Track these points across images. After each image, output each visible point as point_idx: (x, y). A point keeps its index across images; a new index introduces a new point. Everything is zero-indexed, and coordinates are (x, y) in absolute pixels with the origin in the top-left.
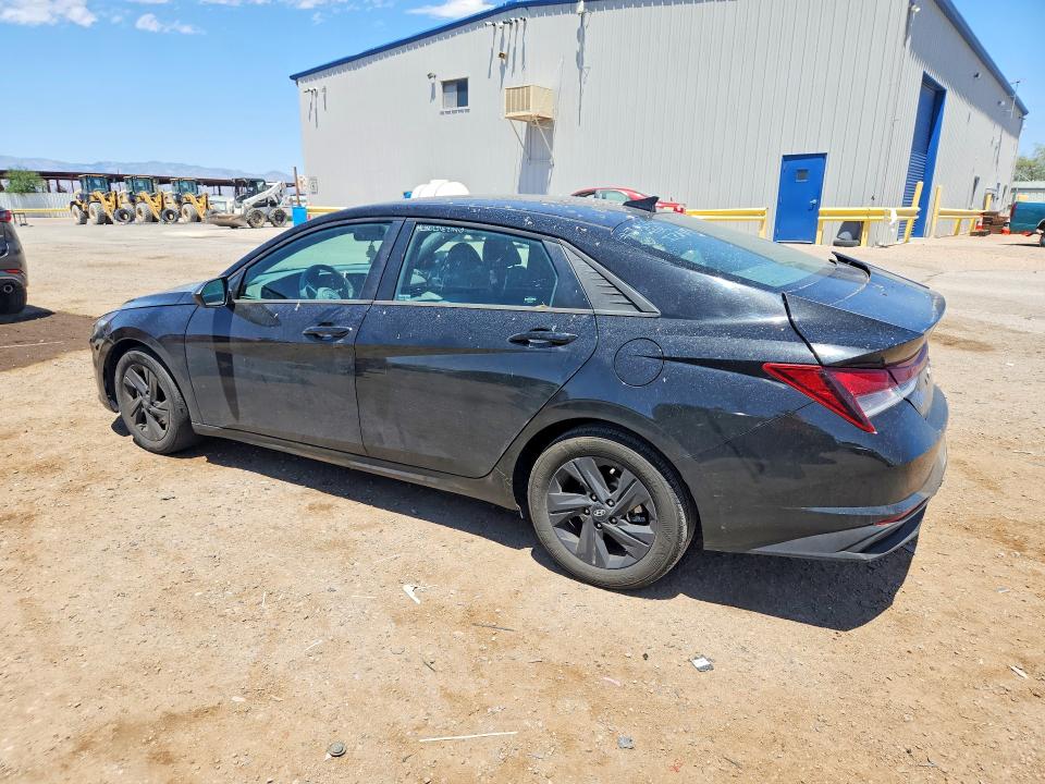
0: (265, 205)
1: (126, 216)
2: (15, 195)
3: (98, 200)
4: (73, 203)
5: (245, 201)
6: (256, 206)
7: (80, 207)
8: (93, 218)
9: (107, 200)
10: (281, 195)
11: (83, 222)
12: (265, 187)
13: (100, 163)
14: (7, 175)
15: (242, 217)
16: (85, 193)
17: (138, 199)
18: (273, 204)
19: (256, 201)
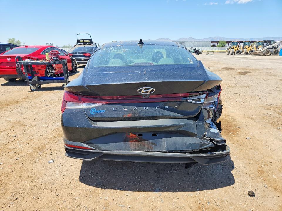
0: (272, 48)
1: (239, 52)
2: (219, 47)
3: (233, 48)
4: (228, 49)
5: (265, 47)
6: (268, 49)
7: (229, 50)
8: (231, 53)
9: (236, 48)
10: (279, 45)
11: (229, 54)
12: (275, 42)
13: (252, 38)
14: (219, 42)
15: (262, 52)
16: (231, 46)
17: (245, 48)
18: (275, 48)
19: (268, 47)
